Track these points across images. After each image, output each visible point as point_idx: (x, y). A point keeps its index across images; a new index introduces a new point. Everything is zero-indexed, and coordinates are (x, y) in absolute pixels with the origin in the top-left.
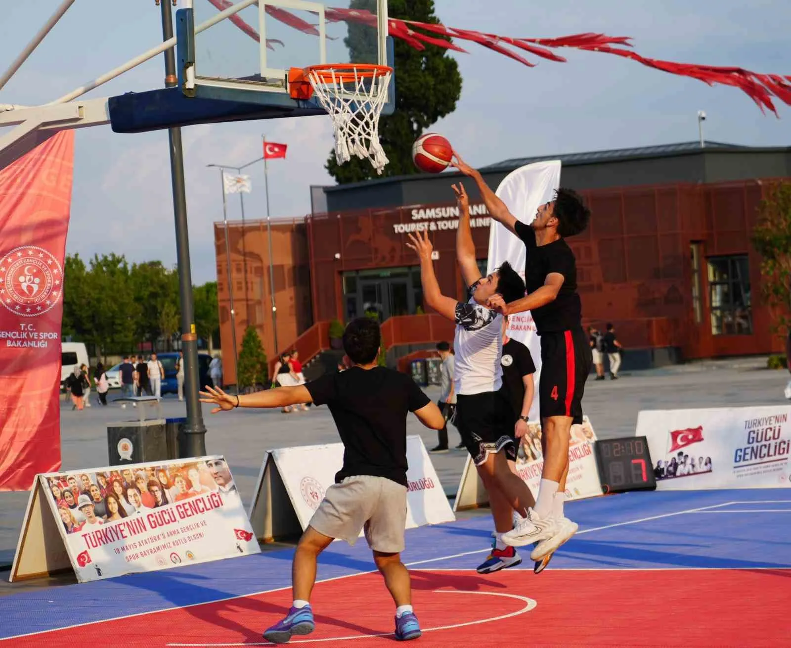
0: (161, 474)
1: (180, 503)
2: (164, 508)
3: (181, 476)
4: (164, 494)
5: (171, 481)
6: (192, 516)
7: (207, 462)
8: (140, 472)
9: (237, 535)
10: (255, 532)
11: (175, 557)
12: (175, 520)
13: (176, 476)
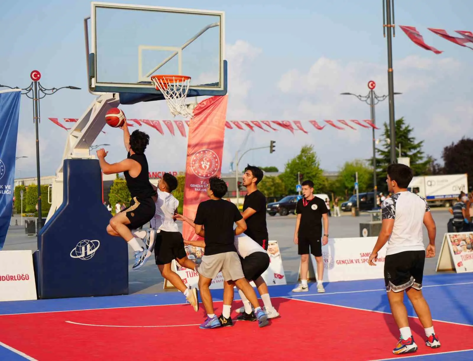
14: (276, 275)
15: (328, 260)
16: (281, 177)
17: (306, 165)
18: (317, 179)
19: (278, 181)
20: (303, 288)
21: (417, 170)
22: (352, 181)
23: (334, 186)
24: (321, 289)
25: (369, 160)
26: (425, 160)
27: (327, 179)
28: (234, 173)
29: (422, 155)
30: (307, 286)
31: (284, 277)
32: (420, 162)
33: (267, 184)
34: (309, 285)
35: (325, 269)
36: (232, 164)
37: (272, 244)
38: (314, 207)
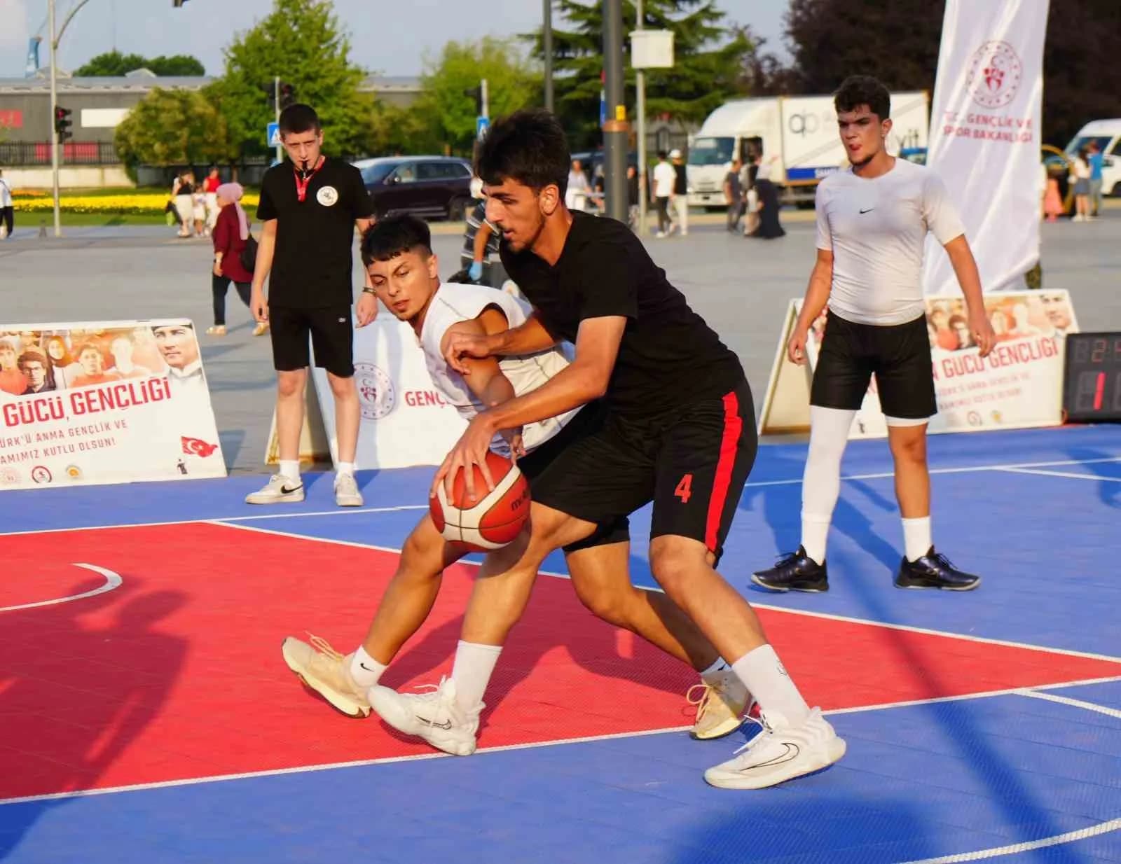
0: (55, 343)
1: (82, 390)
2: (45, 395)
3: (95, 348)
4: (50, 373)
5: (73, 354)
6: (101, 412)
7: (154, 329)
8: (8, 338)
9: (185, 447)
10: (222, 444)
11: (41, 473)
12: (62, 416)
13: (86, 347)
14: (189, 444)
15: (374, 390)
16: (211, 94)
17: (301, 52)
18: (344, 102)
19: (202, 107)
20: (284, 491)
21: (700, 77)
22: (465, 112)
23: (404, 128)
24: (348, 493)
25: (530, 37)
26: (726, 41)
27: (377, 104)
28: (43, 76)
29: (717, 24)
30: (300, 483)
31: (218, 453)
32: (710, 47)
33: (164, 118)
34: (307, 480)
35: (364, 424)
36: (36, 45)
37: (174, 332)
38: (327, 196)
